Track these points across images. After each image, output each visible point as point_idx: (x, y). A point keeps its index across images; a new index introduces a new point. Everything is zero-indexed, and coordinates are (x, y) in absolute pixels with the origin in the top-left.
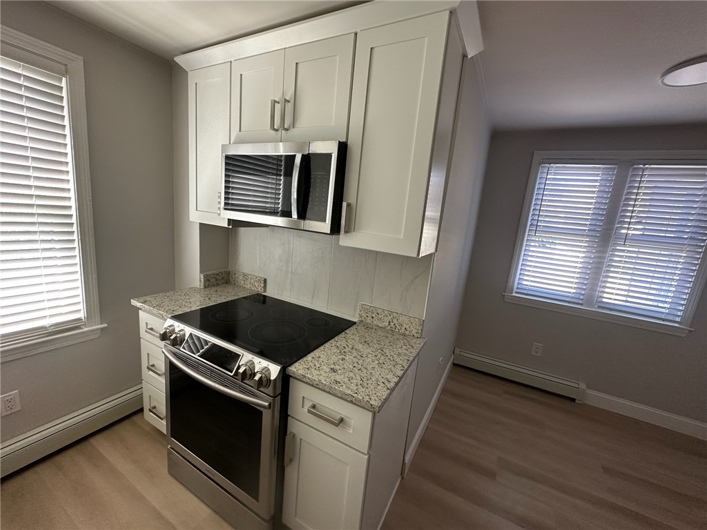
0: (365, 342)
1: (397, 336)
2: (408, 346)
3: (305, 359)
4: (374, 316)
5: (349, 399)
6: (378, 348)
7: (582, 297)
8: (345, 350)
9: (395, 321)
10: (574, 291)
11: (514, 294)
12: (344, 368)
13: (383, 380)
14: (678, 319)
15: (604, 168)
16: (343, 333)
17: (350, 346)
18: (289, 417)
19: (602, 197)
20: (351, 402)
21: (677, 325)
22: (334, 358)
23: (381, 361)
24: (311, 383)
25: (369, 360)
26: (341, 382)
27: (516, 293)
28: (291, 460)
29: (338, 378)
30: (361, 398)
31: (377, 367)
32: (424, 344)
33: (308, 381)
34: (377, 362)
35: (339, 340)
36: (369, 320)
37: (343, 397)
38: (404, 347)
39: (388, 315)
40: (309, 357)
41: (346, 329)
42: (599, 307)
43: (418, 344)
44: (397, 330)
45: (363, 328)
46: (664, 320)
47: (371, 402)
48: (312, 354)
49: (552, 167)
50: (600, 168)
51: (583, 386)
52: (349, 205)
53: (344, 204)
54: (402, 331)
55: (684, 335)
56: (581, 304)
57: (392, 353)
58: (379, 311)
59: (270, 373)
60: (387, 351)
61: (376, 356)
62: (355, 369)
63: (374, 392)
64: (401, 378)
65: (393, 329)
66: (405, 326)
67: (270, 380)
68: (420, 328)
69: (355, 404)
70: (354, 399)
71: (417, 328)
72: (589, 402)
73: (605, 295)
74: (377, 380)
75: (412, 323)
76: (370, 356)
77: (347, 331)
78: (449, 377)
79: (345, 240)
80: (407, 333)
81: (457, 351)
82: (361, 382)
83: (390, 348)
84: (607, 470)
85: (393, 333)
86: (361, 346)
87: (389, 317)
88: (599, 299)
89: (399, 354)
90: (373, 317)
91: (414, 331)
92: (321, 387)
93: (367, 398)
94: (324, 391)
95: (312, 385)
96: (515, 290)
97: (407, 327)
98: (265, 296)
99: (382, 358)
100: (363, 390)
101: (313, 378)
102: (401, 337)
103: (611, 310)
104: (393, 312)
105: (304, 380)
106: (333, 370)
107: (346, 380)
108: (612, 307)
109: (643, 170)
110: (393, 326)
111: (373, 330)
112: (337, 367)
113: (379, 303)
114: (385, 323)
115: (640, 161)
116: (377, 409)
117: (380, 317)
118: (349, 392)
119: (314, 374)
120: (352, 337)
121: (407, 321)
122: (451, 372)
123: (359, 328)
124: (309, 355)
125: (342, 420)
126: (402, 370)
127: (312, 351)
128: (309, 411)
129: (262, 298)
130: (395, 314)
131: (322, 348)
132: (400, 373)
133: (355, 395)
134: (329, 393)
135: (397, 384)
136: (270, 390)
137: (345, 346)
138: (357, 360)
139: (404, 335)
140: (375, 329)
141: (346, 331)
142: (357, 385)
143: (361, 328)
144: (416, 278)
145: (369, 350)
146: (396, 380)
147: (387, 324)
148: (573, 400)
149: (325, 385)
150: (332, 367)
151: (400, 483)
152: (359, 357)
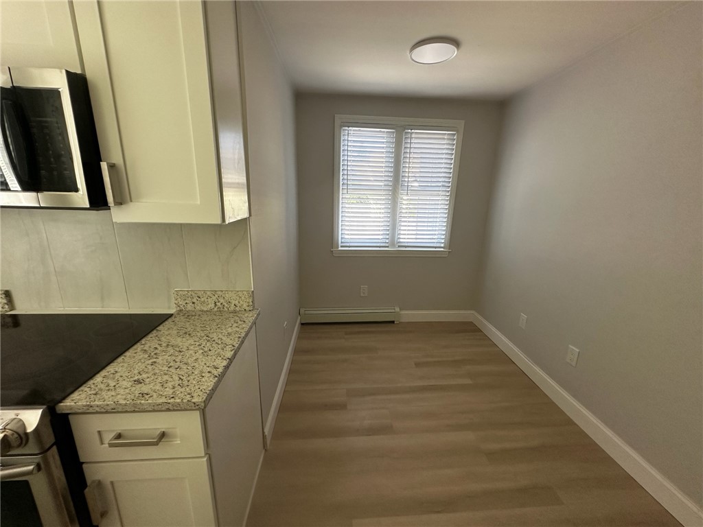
0: (186, 333)
1: (227, 316)
2: (240, 323)
3: (91, 382)
4: (194, 300)
5: (163, 409)
6: (203, 335)
7: (387, 241)
8: (156, 351)
9: (222, 301)
10: (381, 237)
11: (340, 249)
12: (155, 374)
13: (209, 369)
14: (442, 245)
15: (387, 132)
16: (155, 331)
17: (164, 345)
18: (84, 466)
19: (390, 147)
20: (168, 410)
21: (442, 249)
22: (140, 366)
23: (206, 349)
24: (103, 410)
25: (191, 352)
26: (150, 391)
27: (341, 246)
28: (103, 514)
29: (145, 389)
30: (179, 401)
31: (201, 357)
32: (258, 315)
33: (98, 409)
34: (202, 351)
35: (149, 342)
36: (190, 307)
37: (156, 409)
38: (236, 325)
39: (211, 295)
40: (98, 379)
41: (159, 325)
42: (399, 246)
43: (250, 318)
44: (226, 309)
45: (182, 318)
46: (436, 247)
47: (193, 401)
48: (103, 373)
49: (351, 130)
50: (384, 132)
51: (397, 309)
52: (112, 167)
53: (104, 165)
54: (232, 308)
55: (446, 256)
56: (388, 247)
57: (220, 336)
58: (200, 295)
59: (24, 424)
60: (215, 336)
61: (200, 345)
62: (171, 369)
63: (197, 387)
64: (231, 360)
65: (222, 309)
66: (233, 302)
67: (26, 434)
68: (251, 300)
69: (174, 410)
70: (170, 405)
71: (248, 300)
72: (403, 320)
73: (401, 236)
74: (202, 372)
75: (240, 297)
76: (192, 347)
77: (160, 328)
78: (299, 338)
79: (119, 215)
80: (237, 309)
81: (302, 311)
82: (180, 382)
83: (218, 330)
84: (417, 365)
85: (222, 313)
86: (179, 339)
87: (214, 298)
88: (399, 240)
89: (229, 334)
90: (193, 303)
91: (245, 306)
92: (120, 410)
93: (188, 397)
94: (126, 412)
95: (107, 412)
96: (340, 244)
97: (237, 302)
98: (14, 316)
99: (208, 344)
100: (183, 390)
101: (105, 403)
102: (231, 315)
103: (406, 247)
104: (216, 291)
105: (91, 410)
106: (138, 382)
107: (158, 387)
108: (406, 245)
109: (411, 133)
110: (221, 306)
111: (197, 317)
112: (144, 376)
113: (197, 285)
114: (210, 306)
115: (407, 127)
116: (203, 404)
117: (202, 299)
118: (163, 400)
119: (106, 397)
120: (167, 333)
121: (234, 297)
122: (300, 332)
123: (177, 319)
124: (98, 375)
125: (163, 435)
126: (232, 351)
127: (103, 368)
128: (111, 445)
129: (9, 320)
130: (219, 293)
131: (120, 359)
132: (229, 354)
133: (172, 400)
134: (134, 411)
135: (227, 367)
136: (32, 447)
137: (157, 346)
138: (174, 358)
139: (235, 312)
140: (199, 315)
141: (158, 328)
142: (174, 388)
143: (180, 320)
144: (235, 248)
145: (191, 341)
146: (225, 363)
147: (213, 305)
148: (393, 322)
149: (126, 405)
150: (136, 378)
151: (264, 457)
152: (177, 354)
